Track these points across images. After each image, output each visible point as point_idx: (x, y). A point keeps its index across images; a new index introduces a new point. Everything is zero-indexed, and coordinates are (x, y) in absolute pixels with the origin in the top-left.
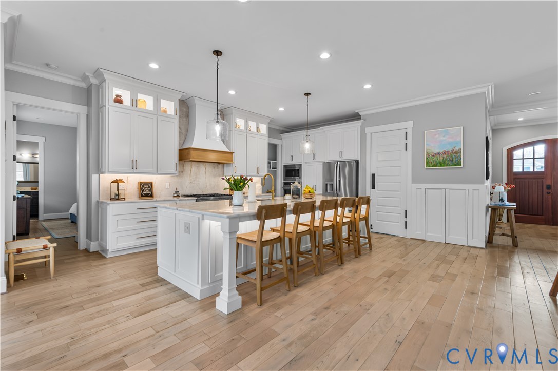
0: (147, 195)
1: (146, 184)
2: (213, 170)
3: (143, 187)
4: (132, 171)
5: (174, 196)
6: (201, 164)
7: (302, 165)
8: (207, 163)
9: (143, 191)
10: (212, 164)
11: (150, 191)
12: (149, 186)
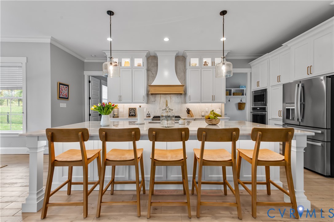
0: (132, 115)
1: (132, 109)
2: (177, 99)
3: (131, 110)
4: (119, 102)
5: (147, 117)
6: (167, 95)
7: (268, 91)
8: (171, 95)
9: (131, 113)
10: (176, 95)
11: (134, 113)
12: (134, 110)
